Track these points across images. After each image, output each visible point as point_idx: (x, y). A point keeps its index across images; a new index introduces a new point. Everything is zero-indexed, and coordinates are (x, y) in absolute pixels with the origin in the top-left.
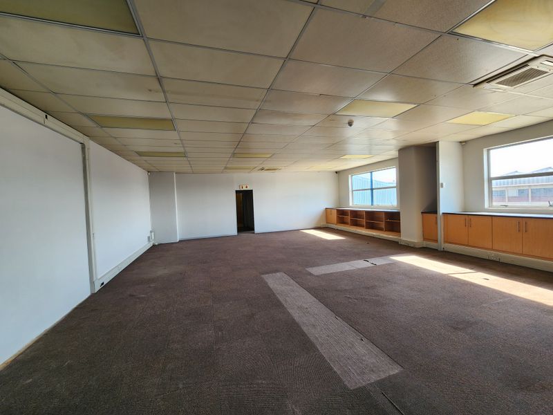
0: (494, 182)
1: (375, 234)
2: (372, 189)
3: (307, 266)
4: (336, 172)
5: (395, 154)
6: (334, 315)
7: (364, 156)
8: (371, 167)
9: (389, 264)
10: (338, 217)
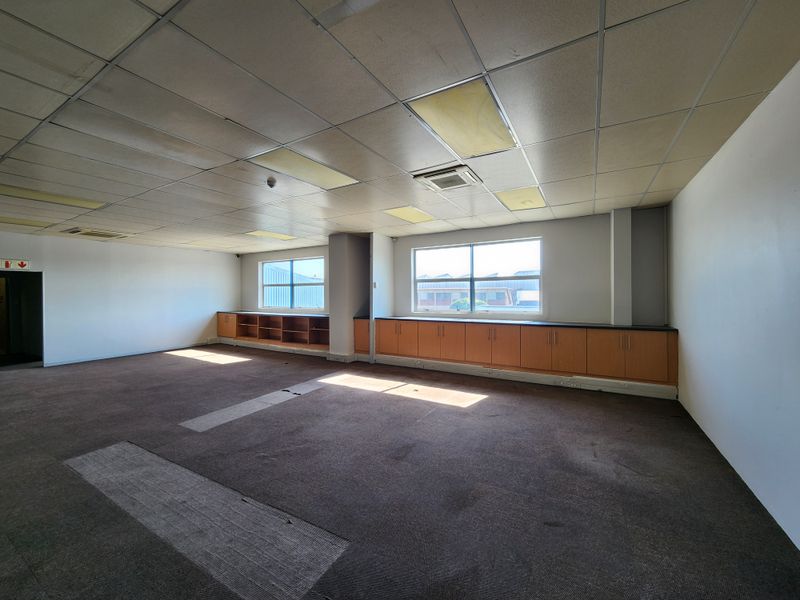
0: (419, 284)
1: (295, 349)
2: (292, 285)
3: (181, 418)
4: (238, 255)
5: (323, 240)
6: (239, 497)
7: (283, 237)
8: (292, 254)
9: (317, 391)
10: (238, 326)
